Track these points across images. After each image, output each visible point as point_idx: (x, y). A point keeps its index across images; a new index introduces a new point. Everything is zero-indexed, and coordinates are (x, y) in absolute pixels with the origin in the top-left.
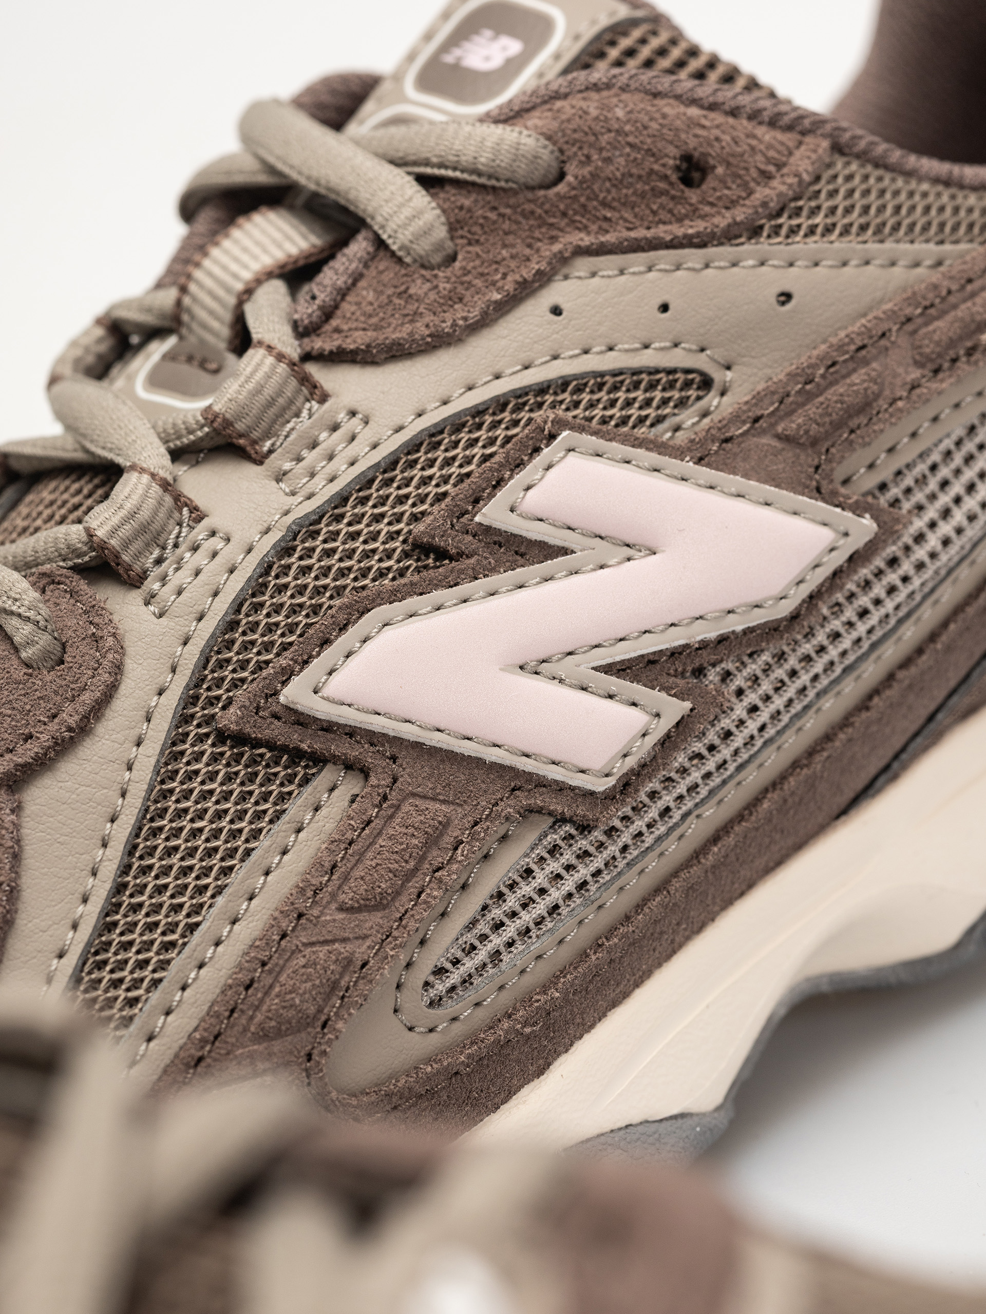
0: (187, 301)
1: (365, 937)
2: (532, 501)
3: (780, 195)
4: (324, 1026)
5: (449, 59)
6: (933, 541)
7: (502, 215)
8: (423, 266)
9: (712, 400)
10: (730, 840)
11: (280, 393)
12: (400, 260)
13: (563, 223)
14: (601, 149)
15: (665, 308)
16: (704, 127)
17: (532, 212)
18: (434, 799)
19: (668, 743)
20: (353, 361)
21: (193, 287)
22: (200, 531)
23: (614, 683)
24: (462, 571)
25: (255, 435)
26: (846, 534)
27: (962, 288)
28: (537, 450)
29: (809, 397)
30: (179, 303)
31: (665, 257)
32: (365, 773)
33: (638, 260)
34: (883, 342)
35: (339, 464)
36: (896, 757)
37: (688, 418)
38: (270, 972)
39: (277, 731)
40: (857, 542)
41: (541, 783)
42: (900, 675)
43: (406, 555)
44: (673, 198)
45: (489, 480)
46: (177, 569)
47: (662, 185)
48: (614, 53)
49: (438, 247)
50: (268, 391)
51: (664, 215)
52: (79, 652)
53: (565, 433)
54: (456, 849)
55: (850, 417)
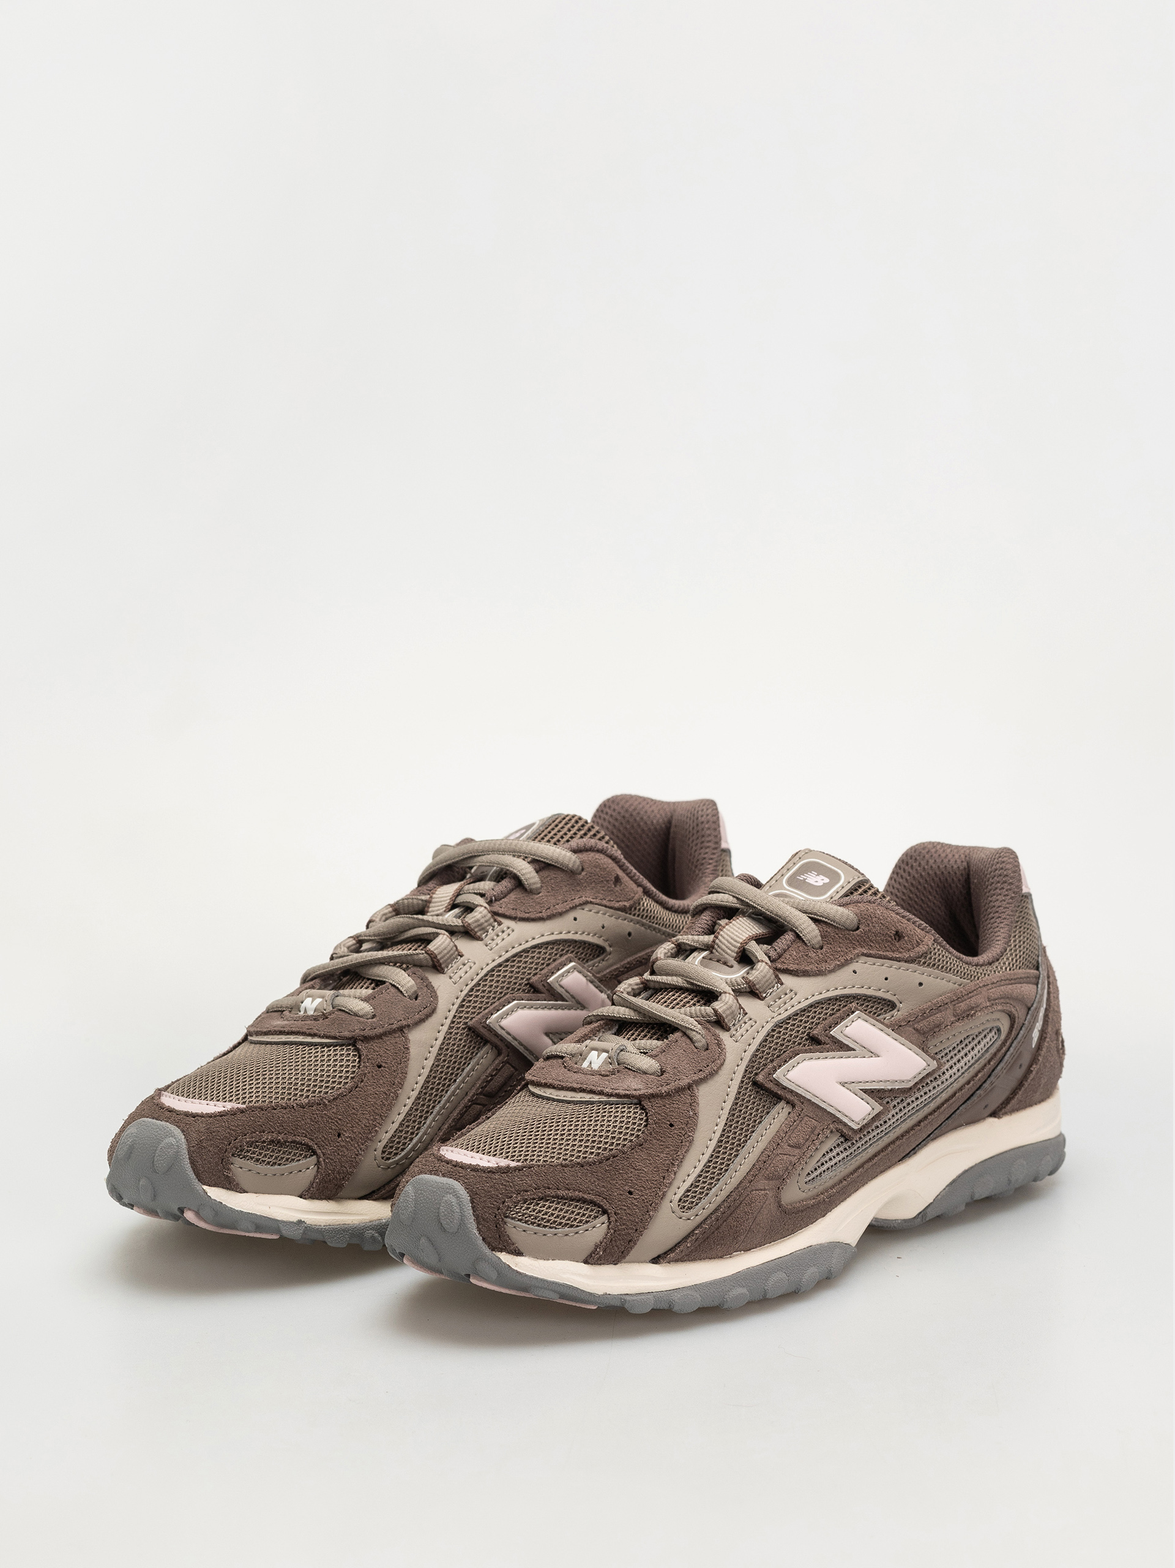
0: (717, 941)
1: (795, 1156)
2: (848, 1031)
3: (923, 951)
4: (783, 1180)
5: (801, 878)
6: (947, 1075)
7: (840, 937)
8: (813, 947)
9: (895, 1012)
10: (880, 1157)
11: (770, 978)
12: (806, 944)
13: (857, 944)
14: (873, 923)
15: (886, 979)
16: (902, 923)
17: (849, 938)
18: (812, 1119)
19: (874, 1119)
20: (791, 974)
21: (720, 937)
22: (746, 1018)
23: (865, 1096)
24: (825, 1049)
25: (761, 990)
26: (929, 1065)
27: (968, 994)
28: (848, 1015)
29: (925, 1018)
30: (714, 941)
31: (888, 962)
32: (793, 1106)
33: (880, 961)
34: (946, 1006)
35: (788, 1006)
36: (917, 1146)
37: (888, 1016)
38: (771, 1159)
39: (770, 1086)
40: (930, 1069)
41: (841, 1122)
42: (929, 1117)
43: (807, 1040)
44: (892, 944)
45: (835, 1021)
46: (740, 1028)
47: (890, 939)
48: (860, 891)
49: (819, 943)
50: (767, 977)
51: (888, 948)
52: (713, 1047)
53: (857, 1012)
54: (818, 1135)
55: (935, 1028)
